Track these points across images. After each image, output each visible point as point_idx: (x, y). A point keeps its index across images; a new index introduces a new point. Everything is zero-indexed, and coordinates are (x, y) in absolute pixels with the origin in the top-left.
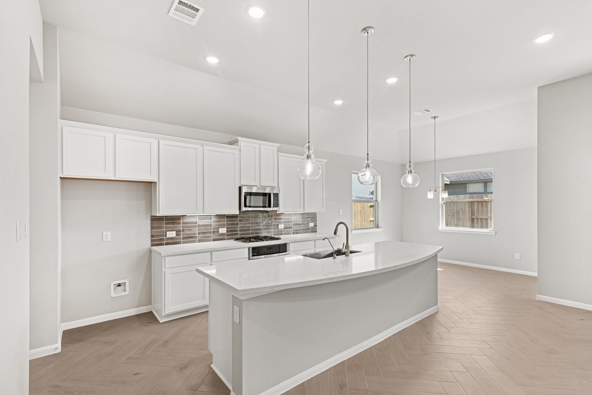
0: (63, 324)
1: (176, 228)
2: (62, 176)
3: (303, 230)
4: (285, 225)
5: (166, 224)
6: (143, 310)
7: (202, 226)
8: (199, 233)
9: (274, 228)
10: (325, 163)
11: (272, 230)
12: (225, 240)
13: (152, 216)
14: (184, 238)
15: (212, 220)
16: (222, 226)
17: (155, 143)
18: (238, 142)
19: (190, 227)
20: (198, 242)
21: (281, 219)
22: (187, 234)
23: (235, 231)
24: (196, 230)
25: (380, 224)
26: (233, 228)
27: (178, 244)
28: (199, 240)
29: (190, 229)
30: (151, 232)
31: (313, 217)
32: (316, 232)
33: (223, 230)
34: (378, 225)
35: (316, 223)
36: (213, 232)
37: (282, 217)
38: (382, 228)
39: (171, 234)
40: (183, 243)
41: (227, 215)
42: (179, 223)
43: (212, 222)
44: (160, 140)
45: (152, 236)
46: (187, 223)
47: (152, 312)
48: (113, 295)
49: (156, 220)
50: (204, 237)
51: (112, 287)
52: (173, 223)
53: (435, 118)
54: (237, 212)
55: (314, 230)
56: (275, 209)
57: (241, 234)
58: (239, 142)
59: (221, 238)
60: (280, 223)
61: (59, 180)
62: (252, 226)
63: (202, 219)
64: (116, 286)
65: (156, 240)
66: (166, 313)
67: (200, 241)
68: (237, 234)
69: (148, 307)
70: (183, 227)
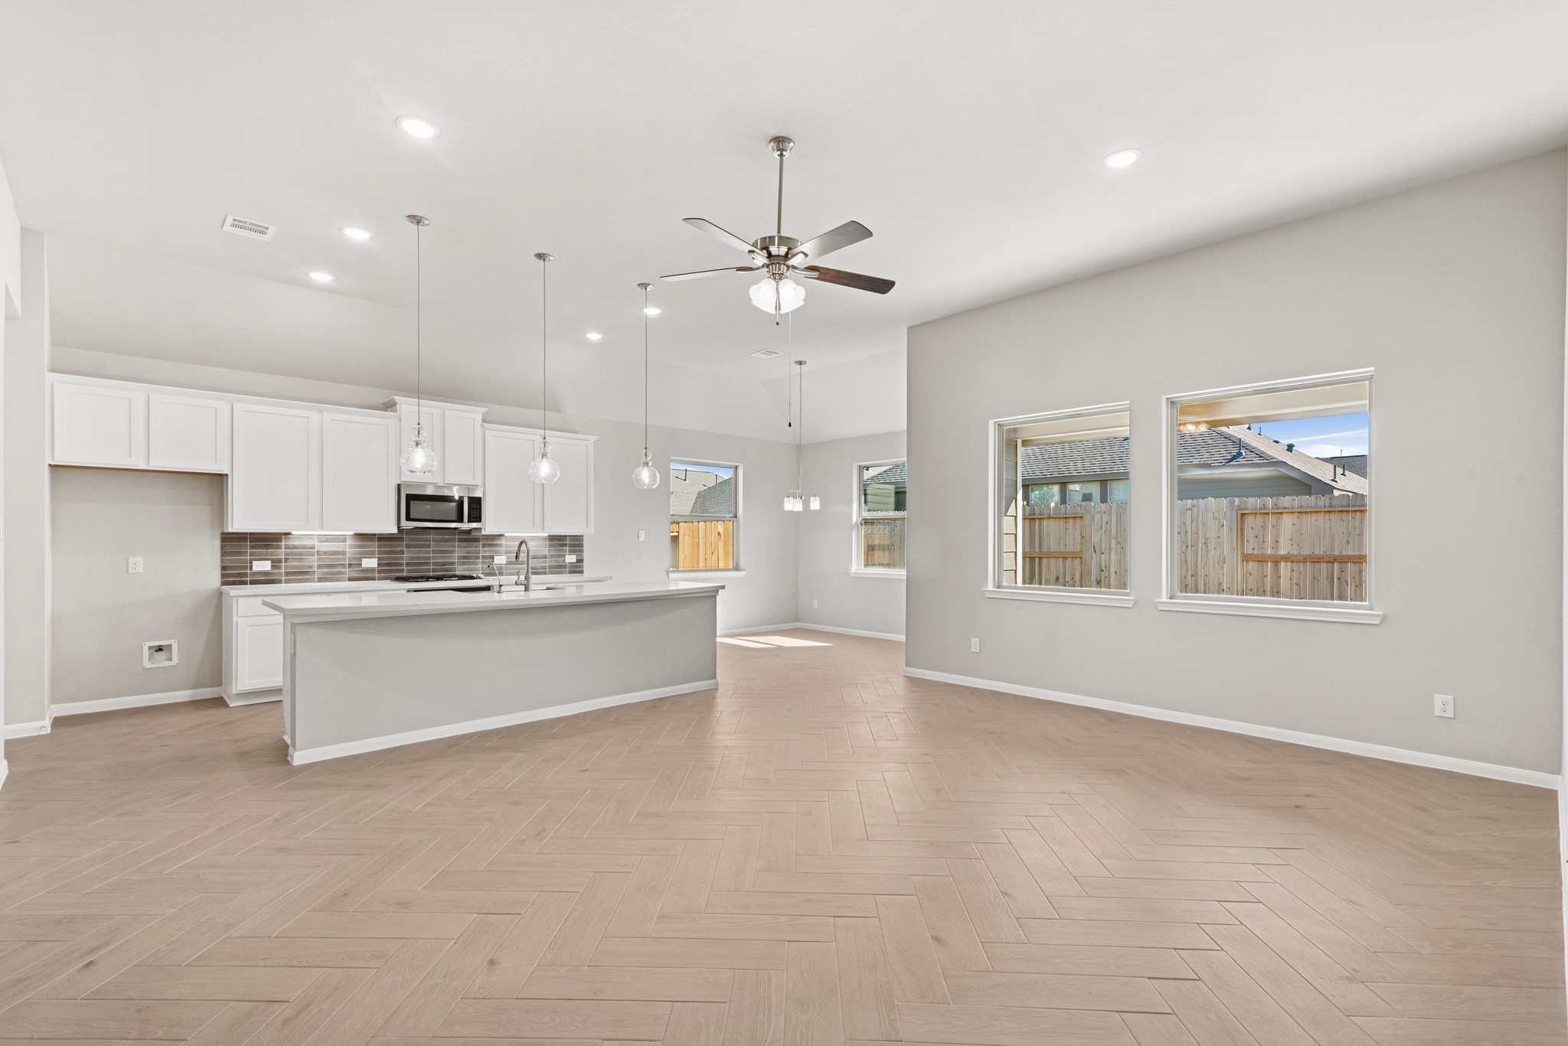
0: (54, 707)
1: (271, 555)
2: (52, 463)
3: (550, 567)
4: (508, 557)
5: (252, 547)
6: (206, 693)
7: (326, 553)
8: (319, 567)
9: (483, 562)
10: (594, 442)
11: (480, 566)
12: (375, 580)
13: (223, 533)
14: (287, 574)
15: (347, 543)
16: (369, 555)
17: (225, 407)
18: (396, 404)
19: (300, 554)
20: (318, 582)
21: (500, 545)
22: (295, 567)
23: (396, 564)
24: (313, 561)
25: (742, 564)
26: (393, 558)
27: (276, 583)
28: (318, 578)
29: (301, 559)
30: (222, 561)
31: (575, 543)
32: (581, 572)
33: (370, 563)
34: (737, 565)
35: (582, 556)
36: (350, 565)
37: (503, 542)
38: (744, 570)
39: (262, 566)
40: (286, 583)
41: (379, 534)
42: (279, 547)
43: (349, 548)
44: (235, 404)
45: (223, 568)
46: (295, 547)
47: (222, 698)
48: (147, 664)
49: (232, 542)
50: (331, 574)
51: (146, 652)
52: (266, 547)
53: (800, 363)
54: (395, 530)
55: (577, 569)
56: (474, 525)
57: (408, 571)
58: (398, 405)
59: (367, 576)
60: (499, 553)
61: (47, 469)
62: (434, 558)
63: (325, 542)
64: (153, 651)
65: (232, 575)
66: (238, 689)
67: (320, 580)
68: (402, 570)
69: (215, 689)
70: (286, 554)
